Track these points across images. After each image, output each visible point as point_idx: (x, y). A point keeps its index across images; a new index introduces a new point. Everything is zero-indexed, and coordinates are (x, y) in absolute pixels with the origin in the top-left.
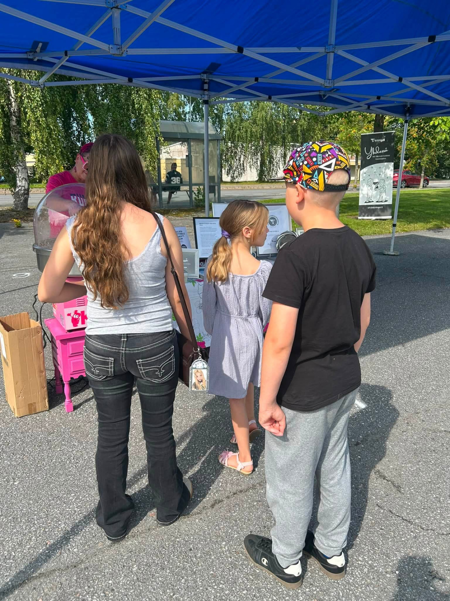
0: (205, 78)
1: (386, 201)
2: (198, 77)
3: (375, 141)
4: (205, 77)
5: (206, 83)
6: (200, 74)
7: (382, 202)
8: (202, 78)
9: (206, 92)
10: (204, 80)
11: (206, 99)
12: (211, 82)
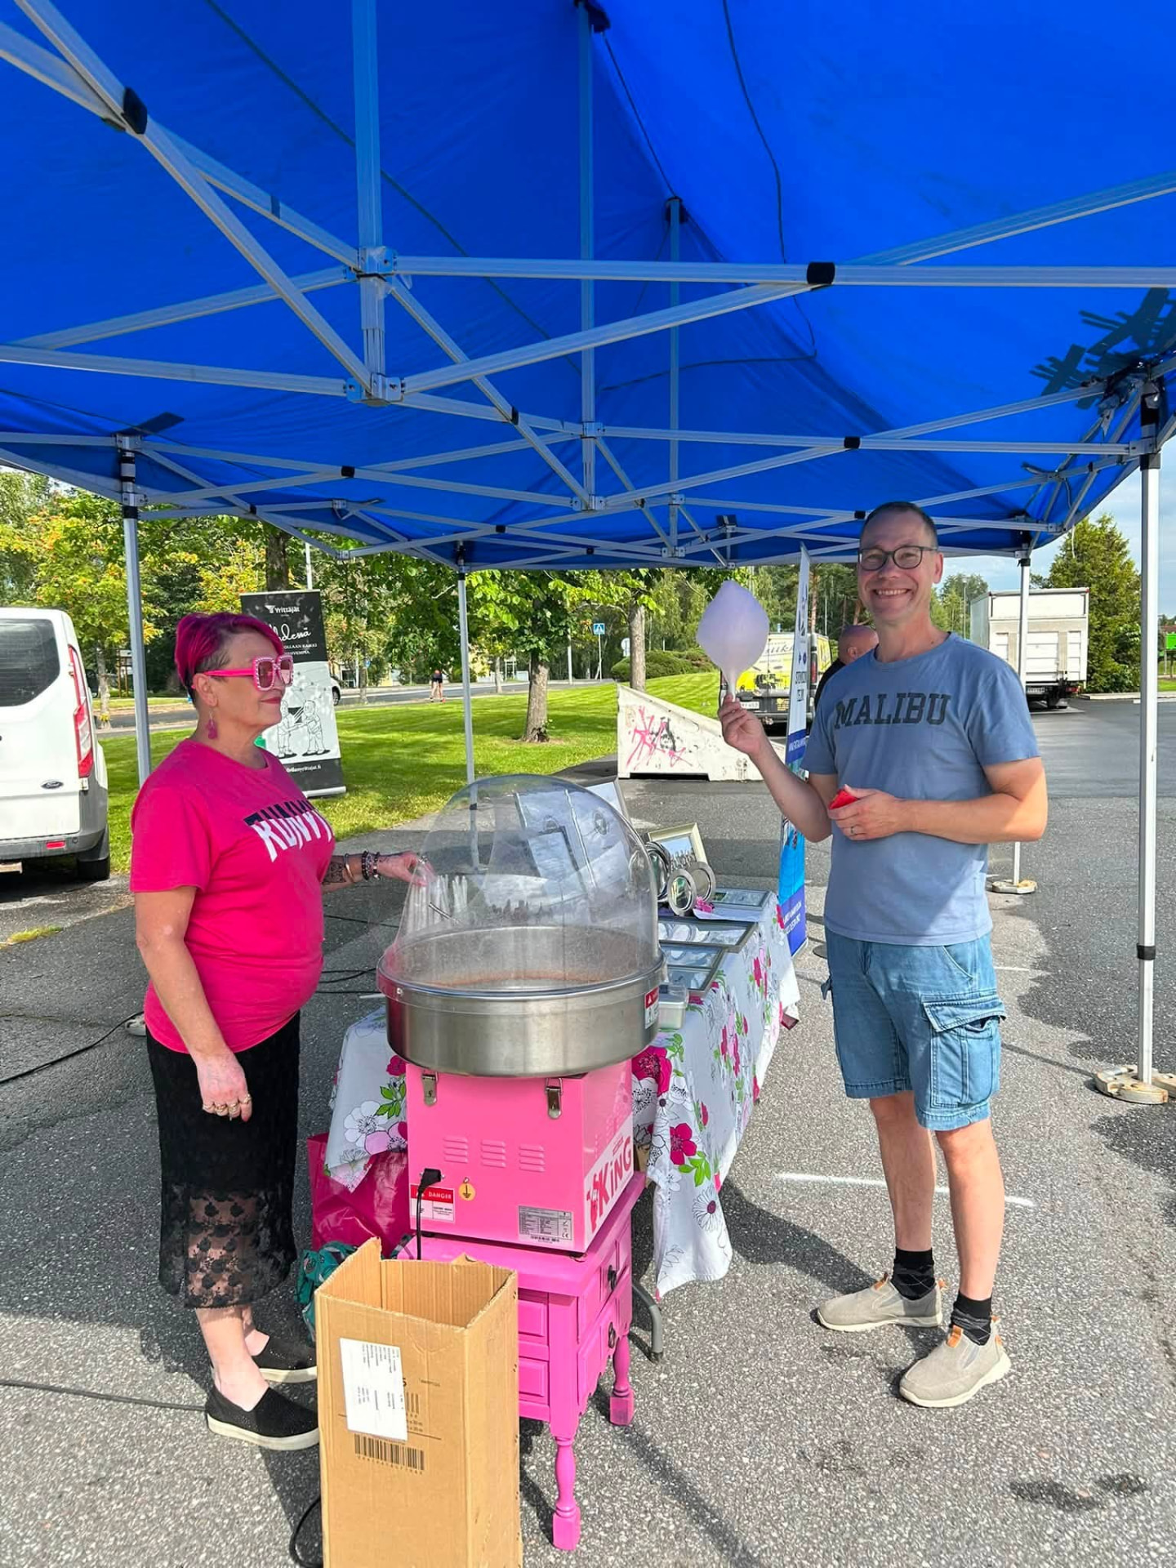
0: (127, 447)
1: (326, 752)
2: (108, 442)
3: (277, 610)
4: (127, 443)
5: (129, 460)
6: (113, 435)
7: (316, 753)
8: (119, 445)
9: (129, 486)
10: (124, 451)
11: (132, 505)
12: (138, 458)
